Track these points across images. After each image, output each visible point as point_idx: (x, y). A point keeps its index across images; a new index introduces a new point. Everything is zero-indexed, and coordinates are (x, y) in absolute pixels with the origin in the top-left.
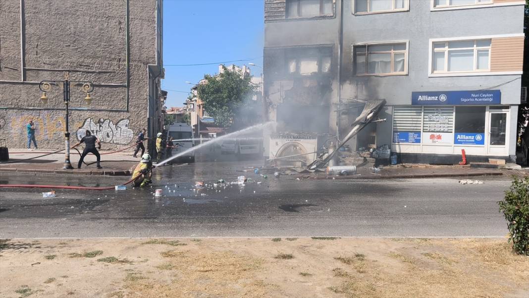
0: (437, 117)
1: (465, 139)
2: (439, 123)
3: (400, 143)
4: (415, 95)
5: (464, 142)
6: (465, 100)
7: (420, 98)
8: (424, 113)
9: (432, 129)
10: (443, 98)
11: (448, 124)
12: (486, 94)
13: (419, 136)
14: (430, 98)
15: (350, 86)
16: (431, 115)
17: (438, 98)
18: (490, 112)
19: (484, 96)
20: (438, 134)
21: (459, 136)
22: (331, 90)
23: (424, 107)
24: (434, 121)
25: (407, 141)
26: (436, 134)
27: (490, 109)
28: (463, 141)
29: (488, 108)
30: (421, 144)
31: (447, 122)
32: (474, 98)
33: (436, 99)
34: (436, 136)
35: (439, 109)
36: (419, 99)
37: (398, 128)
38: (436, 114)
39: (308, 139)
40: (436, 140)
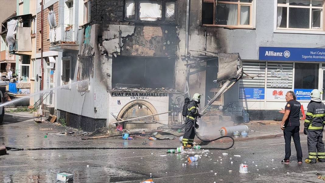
0: (279, 73)
1: (303, 95)
2: (280, 79)
3: (247, 100)
4: (262, 50)
5: (301, 98)
6: (306, 57)
7: (267, 53)
8: (268, 68)
9: (275, 85)
10: (287, 54)
11: (288, 80)
12: (322, 52)
13: (263, 92)
14: (275, 54)
15: (199, 36)
16: (273, 71)
17: (283, 54)
18: (322, 69)
19: (320, 53)
20: (280, 90)
21: (297, 92)
22: (178, 40)
23: (268, 63)
24: (276, 77)
25: (252, 97)
26: (278, 90)
27: (323, 66)
28: (300, 96)
29: (321, 65)
30: (265, 100)
31: (287, 78)
32: (312, 55)
33: (281, 55)
34: (278, 92)
35: (280, 65)
36: (266, 55)
37: (244, 83)
38: (278, 70)
39: (157, 96)
40: (278, 96)
